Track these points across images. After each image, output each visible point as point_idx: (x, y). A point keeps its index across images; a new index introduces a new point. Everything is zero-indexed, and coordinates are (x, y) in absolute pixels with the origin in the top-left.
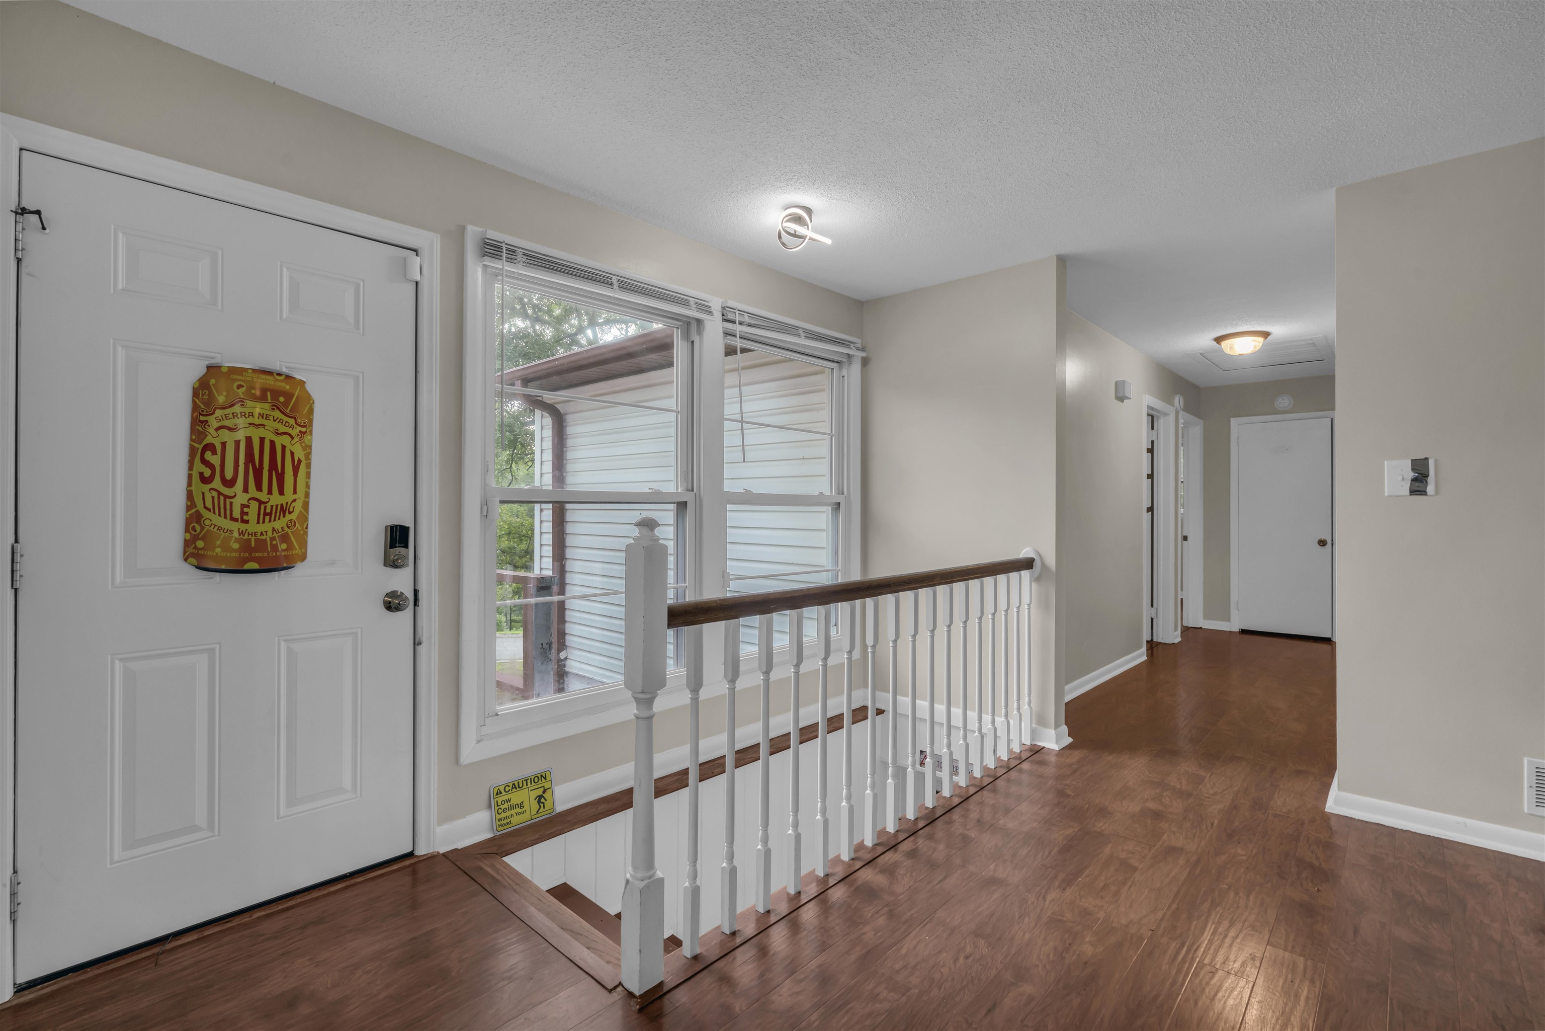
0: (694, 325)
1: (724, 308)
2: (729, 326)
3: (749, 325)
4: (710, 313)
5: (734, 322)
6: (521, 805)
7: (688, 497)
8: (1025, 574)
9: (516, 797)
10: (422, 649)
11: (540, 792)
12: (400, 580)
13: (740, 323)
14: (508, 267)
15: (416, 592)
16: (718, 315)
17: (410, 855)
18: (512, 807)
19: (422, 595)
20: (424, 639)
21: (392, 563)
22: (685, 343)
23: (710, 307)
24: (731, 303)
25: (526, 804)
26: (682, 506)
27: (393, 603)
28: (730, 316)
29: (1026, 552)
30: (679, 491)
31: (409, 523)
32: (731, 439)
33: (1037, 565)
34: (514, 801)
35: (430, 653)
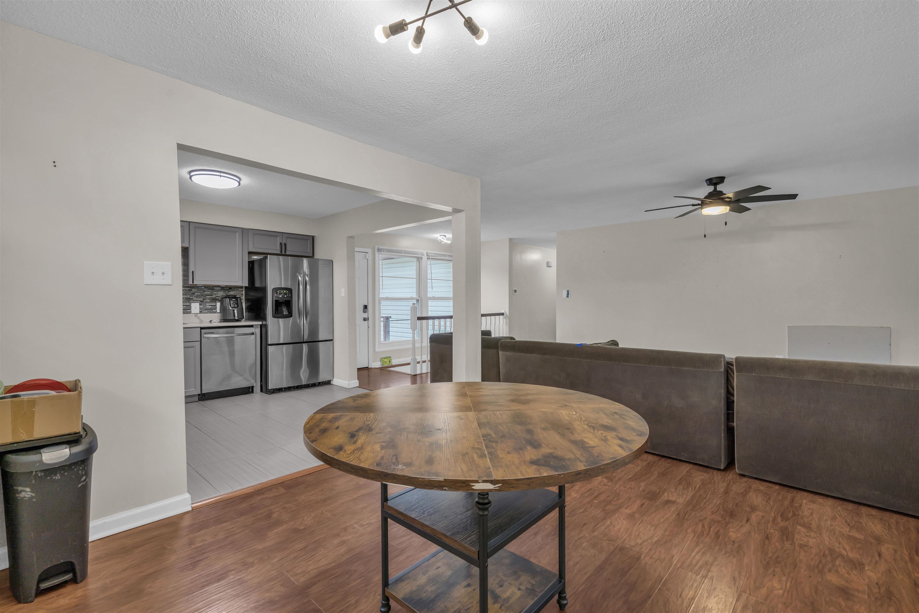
0: (420, 258)
1: (427, 253)
2: (428, 257)
3: (433, 256)
4: (424, 255)
5: (430, 256)
6: (386, 362)
7: (419, 299)
8: (501, 317)
9: (385, 360)
10: (369, 328)
11: (389, 360)
12: (365, 315)
13: (431, 256)
14: (383, 253)
15: (368, 318)
16: (425, 255)
17: (368, 367)
18: (385, 362)
19: (369, 318)
20: (370, 327)
21: (364, 312)
22: (418, 262)
23: (423, 254)
24: (429, 252)
25: (387, 362)
26: (418, 300)
27: (365, 319)
28: (429, 255)
29: (502, 312)
30: (417, 297)
31: (367, 305)
32: (429, 285)
33: (505, 314)
34: (385, 361)
35: (370, 329)
